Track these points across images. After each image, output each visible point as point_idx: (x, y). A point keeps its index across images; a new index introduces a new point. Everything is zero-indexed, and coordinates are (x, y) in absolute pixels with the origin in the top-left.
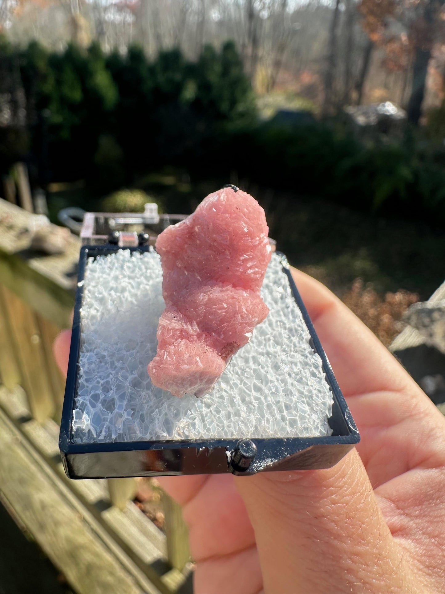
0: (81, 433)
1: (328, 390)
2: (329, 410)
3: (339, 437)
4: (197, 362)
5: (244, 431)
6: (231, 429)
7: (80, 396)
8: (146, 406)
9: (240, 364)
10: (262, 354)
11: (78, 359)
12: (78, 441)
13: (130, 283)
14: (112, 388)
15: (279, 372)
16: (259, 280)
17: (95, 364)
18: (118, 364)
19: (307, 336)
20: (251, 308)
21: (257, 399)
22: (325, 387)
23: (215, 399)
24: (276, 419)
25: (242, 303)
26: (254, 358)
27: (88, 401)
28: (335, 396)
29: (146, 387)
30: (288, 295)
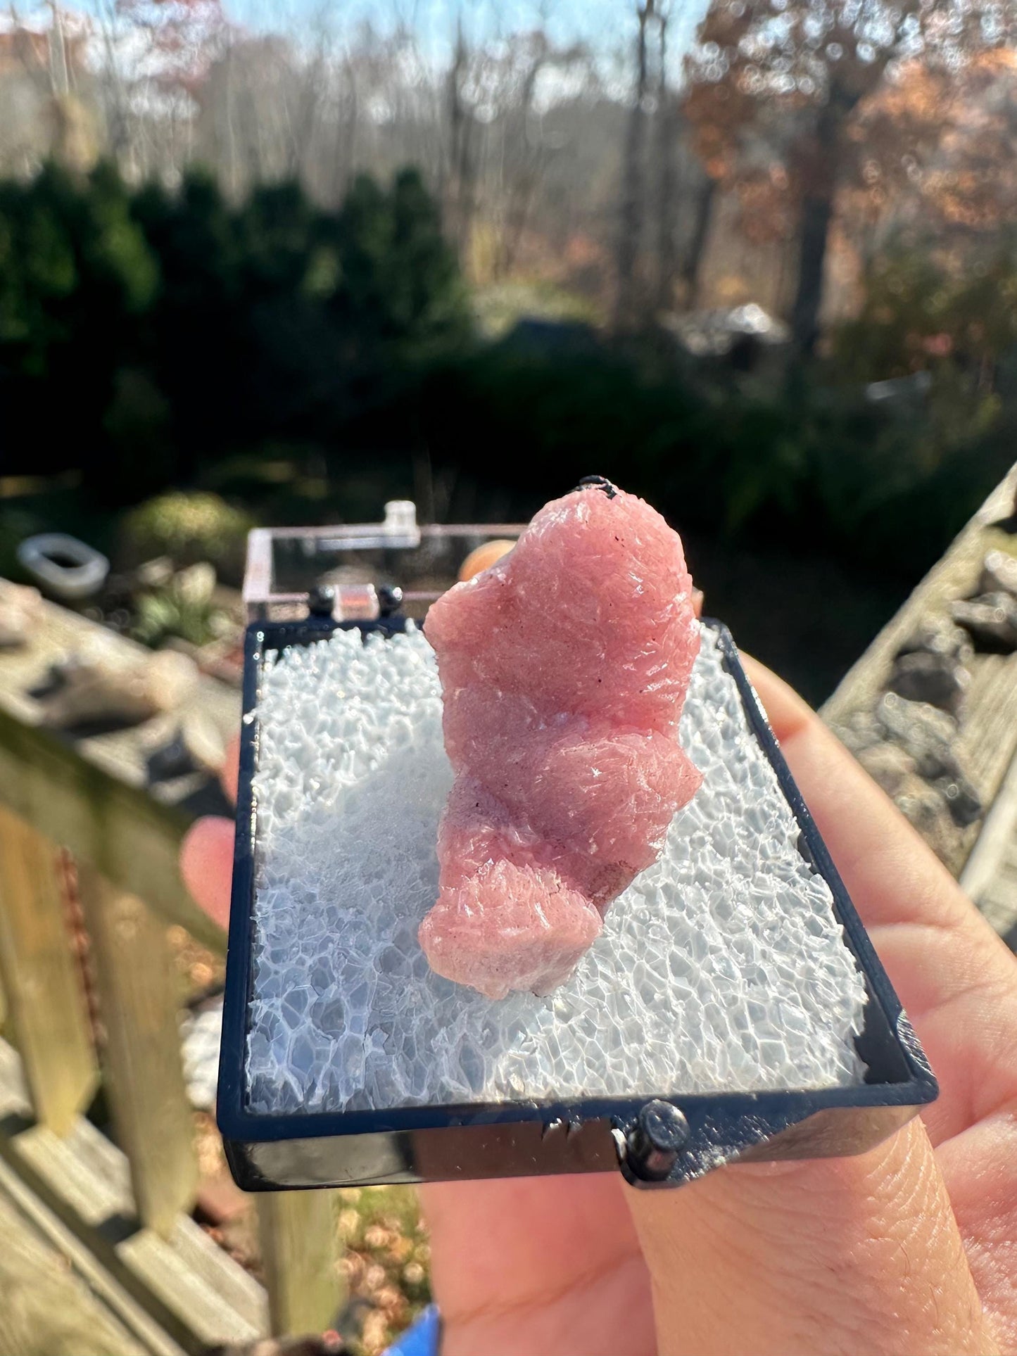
0: (267, 1088)
1: (853, 968)
2: (856, 1016)
3: (884, 1085)
4: (535, 918)
5: (653, 1079)
6: (622, 1073)
7: (259, 998)
8: (416, 1021)
9: (635, 907)
10: (686, 880)
11: (252, 904)
12: (260, 1108)
13: (363, 711)
14: (336, 976)
15: (731, 923)
16: (673, 704)
17: (292, 915)
18: (347, 916)
19: (793, 830)
20: (660, 777)
21: (681, 995)
22: (846, 960)
23: (581, 997)
24: (729, 1045)
25: (638, 765)
26: (666, 888)
27: (280, 1010)
28: (869, 983)
29: (415, 971)
30: (740, 729)
